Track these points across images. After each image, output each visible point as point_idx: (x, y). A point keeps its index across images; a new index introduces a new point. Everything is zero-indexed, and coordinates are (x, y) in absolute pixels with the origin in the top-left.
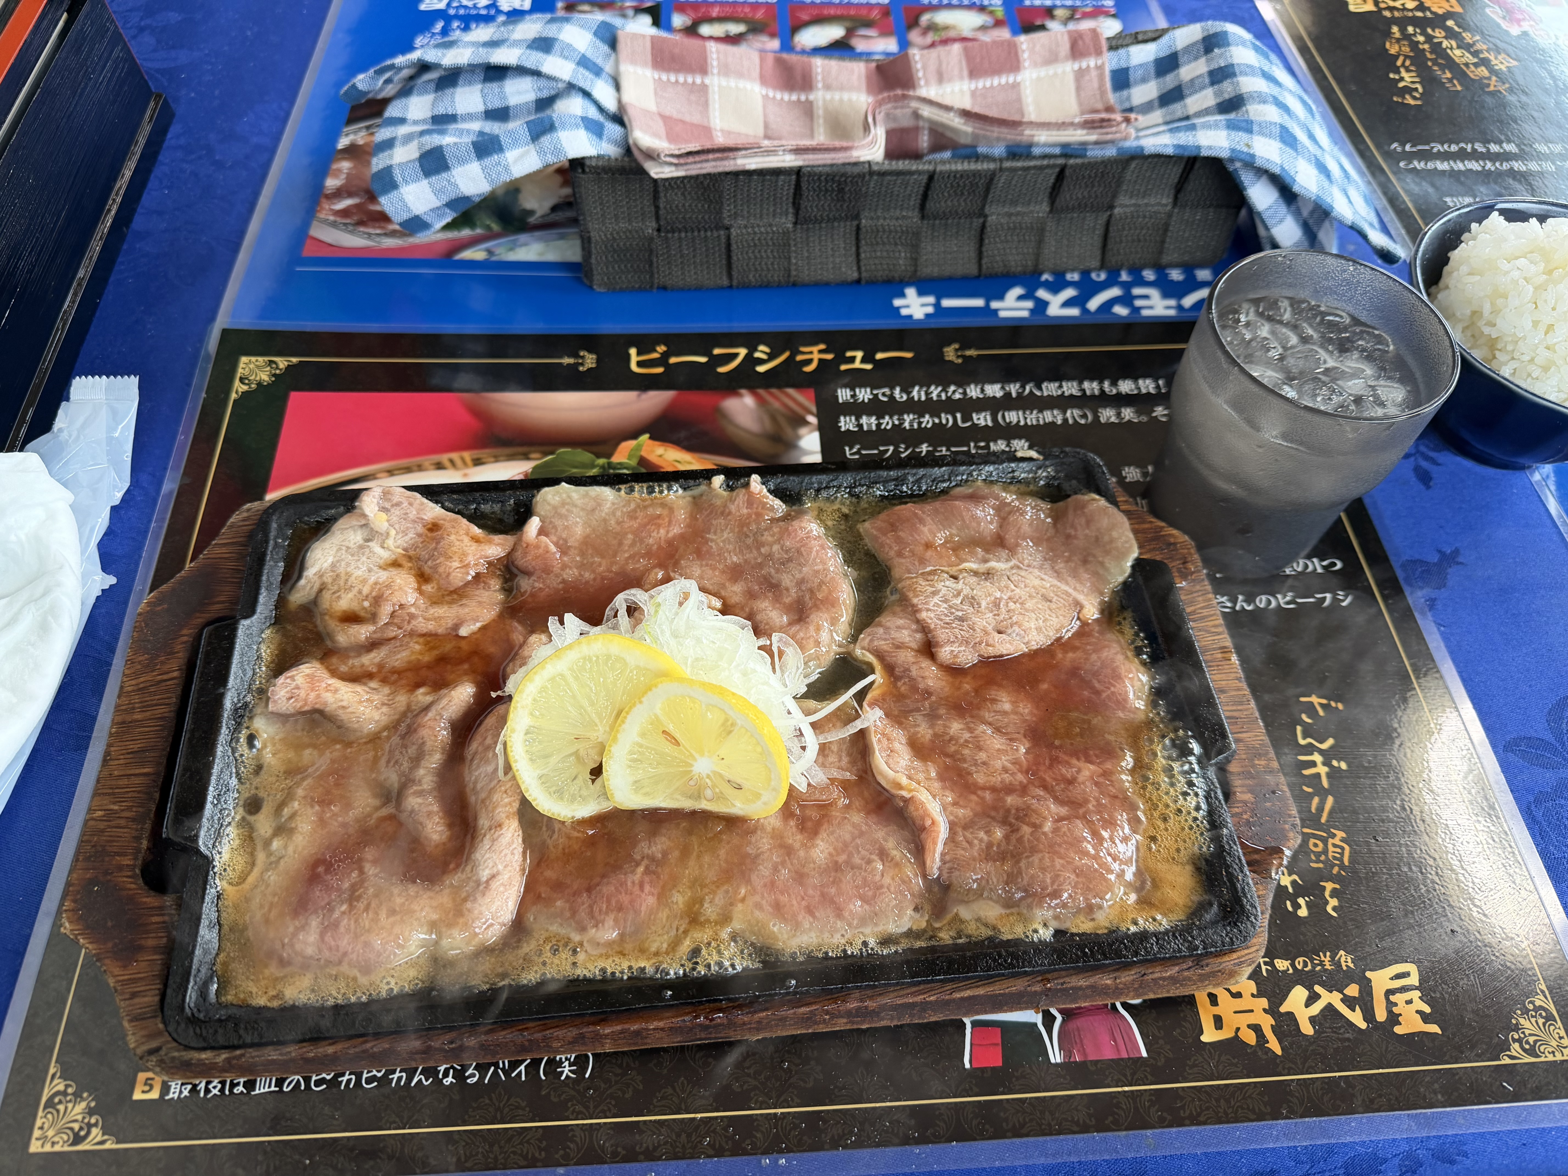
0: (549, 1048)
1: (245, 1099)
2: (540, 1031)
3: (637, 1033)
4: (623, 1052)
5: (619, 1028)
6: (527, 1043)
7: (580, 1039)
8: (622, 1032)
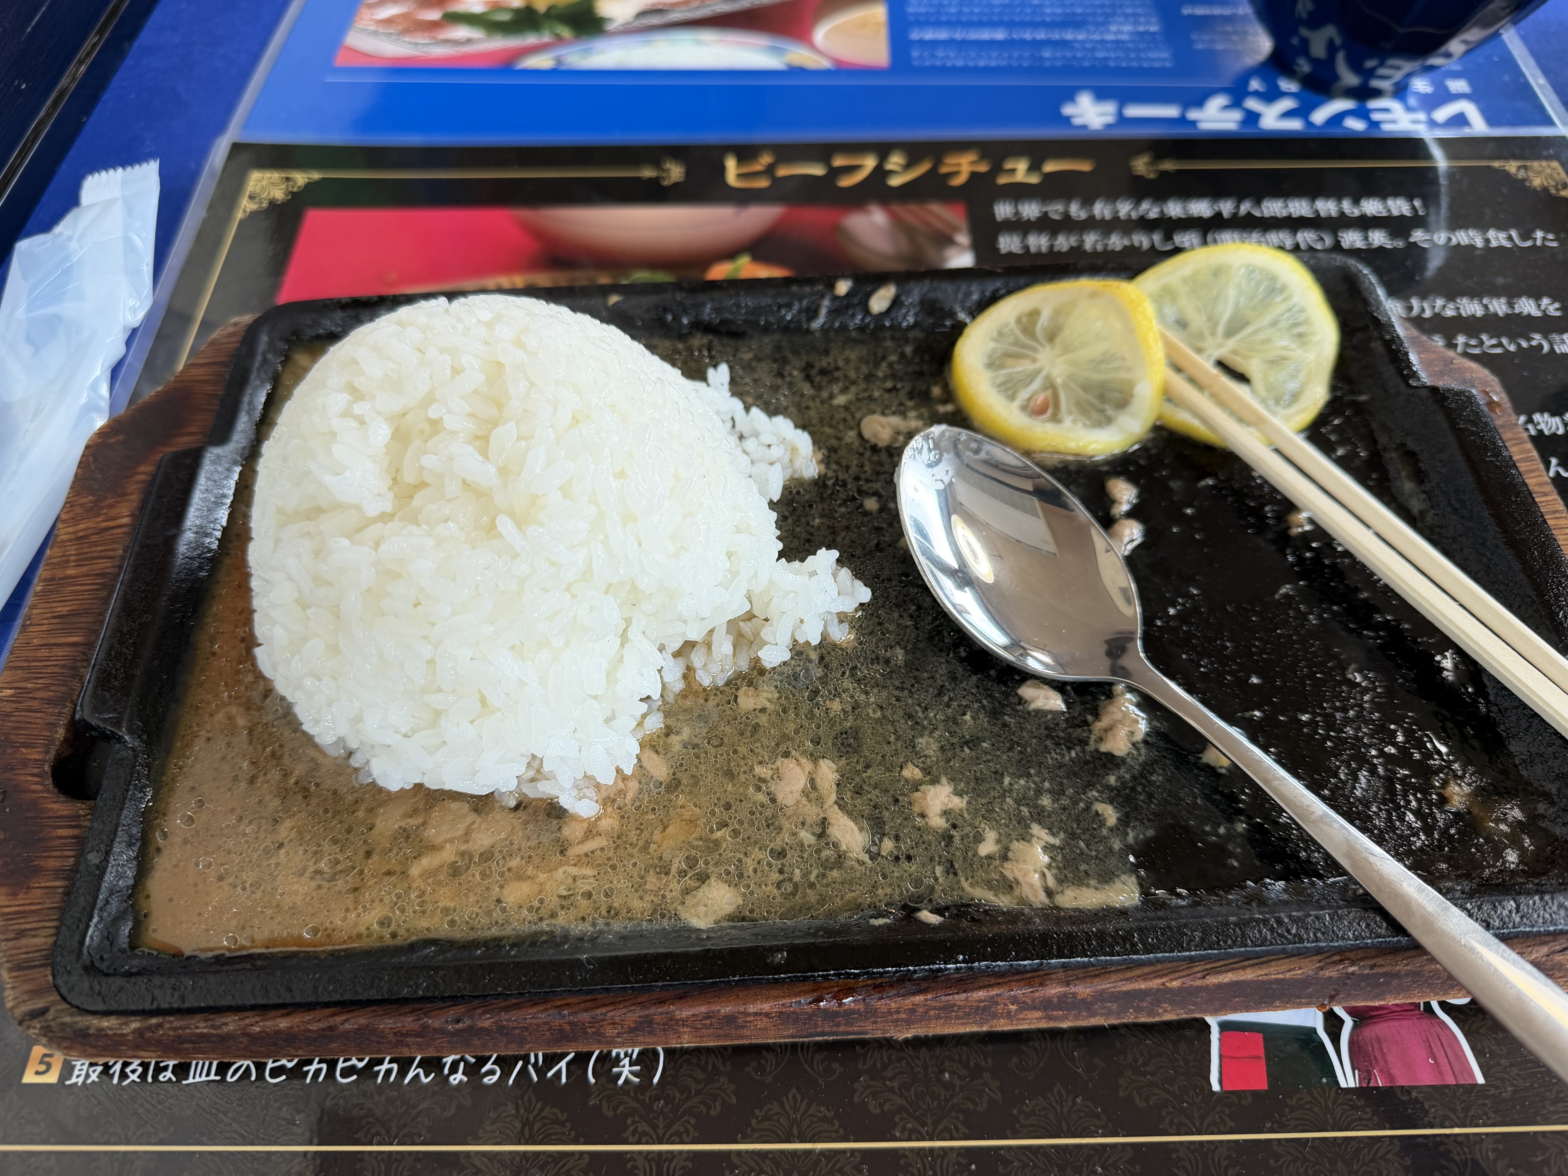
0: (599, 1037)
1: (174, 1090)
2: (586, 1010)
3: (730, 1019)
4: (709, 1050)
5: (703, 1009)
6: (567, 1027)
7: (645, 1026)
8: (708, 1016)
